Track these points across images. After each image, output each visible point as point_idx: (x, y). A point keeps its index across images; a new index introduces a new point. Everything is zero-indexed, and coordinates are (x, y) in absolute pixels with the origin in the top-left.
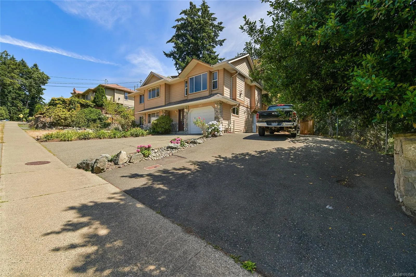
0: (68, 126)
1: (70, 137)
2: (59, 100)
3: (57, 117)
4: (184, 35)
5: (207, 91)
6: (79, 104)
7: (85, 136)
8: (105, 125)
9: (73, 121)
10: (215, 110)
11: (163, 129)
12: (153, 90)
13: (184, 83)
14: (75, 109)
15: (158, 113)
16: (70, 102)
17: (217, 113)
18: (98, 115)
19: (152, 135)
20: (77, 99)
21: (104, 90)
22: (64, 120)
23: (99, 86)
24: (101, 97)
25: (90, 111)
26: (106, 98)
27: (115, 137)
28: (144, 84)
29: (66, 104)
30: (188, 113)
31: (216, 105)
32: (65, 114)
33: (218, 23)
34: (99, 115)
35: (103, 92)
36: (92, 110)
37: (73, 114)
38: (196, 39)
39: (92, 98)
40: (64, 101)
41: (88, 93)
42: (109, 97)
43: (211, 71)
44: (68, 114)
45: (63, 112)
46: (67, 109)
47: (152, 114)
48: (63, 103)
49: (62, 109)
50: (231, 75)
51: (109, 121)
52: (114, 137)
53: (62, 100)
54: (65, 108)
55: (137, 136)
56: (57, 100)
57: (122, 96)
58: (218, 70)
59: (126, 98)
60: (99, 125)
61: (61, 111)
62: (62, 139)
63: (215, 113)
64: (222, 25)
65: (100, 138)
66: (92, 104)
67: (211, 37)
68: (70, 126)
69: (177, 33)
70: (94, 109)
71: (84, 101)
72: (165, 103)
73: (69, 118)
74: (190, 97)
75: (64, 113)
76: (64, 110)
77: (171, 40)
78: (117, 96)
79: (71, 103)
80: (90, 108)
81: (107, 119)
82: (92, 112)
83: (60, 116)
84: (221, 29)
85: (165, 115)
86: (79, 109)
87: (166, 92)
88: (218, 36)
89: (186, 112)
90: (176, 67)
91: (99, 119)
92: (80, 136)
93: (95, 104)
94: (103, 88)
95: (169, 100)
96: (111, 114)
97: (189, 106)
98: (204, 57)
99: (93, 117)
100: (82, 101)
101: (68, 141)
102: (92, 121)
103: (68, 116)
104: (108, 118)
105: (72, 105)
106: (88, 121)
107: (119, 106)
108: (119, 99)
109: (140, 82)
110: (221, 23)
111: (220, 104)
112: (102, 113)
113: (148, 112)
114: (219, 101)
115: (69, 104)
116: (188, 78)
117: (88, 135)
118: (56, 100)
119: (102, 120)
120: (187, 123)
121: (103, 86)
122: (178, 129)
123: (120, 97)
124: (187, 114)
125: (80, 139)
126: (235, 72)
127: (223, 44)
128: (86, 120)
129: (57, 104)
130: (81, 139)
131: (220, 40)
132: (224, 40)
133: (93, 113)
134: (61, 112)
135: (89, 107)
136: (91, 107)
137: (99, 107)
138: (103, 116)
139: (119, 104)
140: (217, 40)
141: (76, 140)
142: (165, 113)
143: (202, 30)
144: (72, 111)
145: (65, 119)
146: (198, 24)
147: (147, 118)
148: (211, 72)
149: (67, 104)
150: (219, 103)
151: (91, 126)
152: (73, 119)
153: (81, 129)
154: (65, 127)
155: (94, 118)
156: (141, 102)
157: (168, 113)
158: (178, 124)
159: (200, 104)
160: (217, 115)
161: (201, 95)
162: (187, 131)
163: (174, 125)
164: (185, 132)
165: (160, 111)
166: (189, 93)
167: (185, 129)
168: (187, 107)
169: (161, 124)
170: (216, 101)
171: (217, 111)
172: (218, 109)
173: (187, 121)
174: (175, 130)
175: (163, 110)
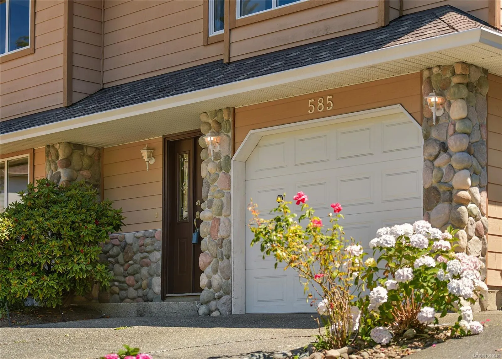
10: (427, 137)
11: (49, 281)
15: (23, 163)
17: (443, 157)
30: (228, 159)
31: (433, 99)
63: (431, 161)
72: (70, 90)
74: (243, 43)
85: (71, 180)
89: (217, 156)
95: (101, 72)
97: (233, 112)
111: (465, 92)
120: (222, 233)
124: (225, 166)
142: (68, 163)
150: (455, 80)
157: (91, 166)
158: (159, 244)
159: (315, 96)
160: (439, 175)
161: (321, 25)
162: (220, 298)
163: (135, 253)
164: (207, 303)
165: (34, 153)
166: (238, 17)
167: (209, 277)
168: (223, 118)
169: (36, 245)
170: (435, 70)
171: (444, 147)
172: (451, 131)
173: (222, 218)
174: (141, 287)
175: (57, 147)
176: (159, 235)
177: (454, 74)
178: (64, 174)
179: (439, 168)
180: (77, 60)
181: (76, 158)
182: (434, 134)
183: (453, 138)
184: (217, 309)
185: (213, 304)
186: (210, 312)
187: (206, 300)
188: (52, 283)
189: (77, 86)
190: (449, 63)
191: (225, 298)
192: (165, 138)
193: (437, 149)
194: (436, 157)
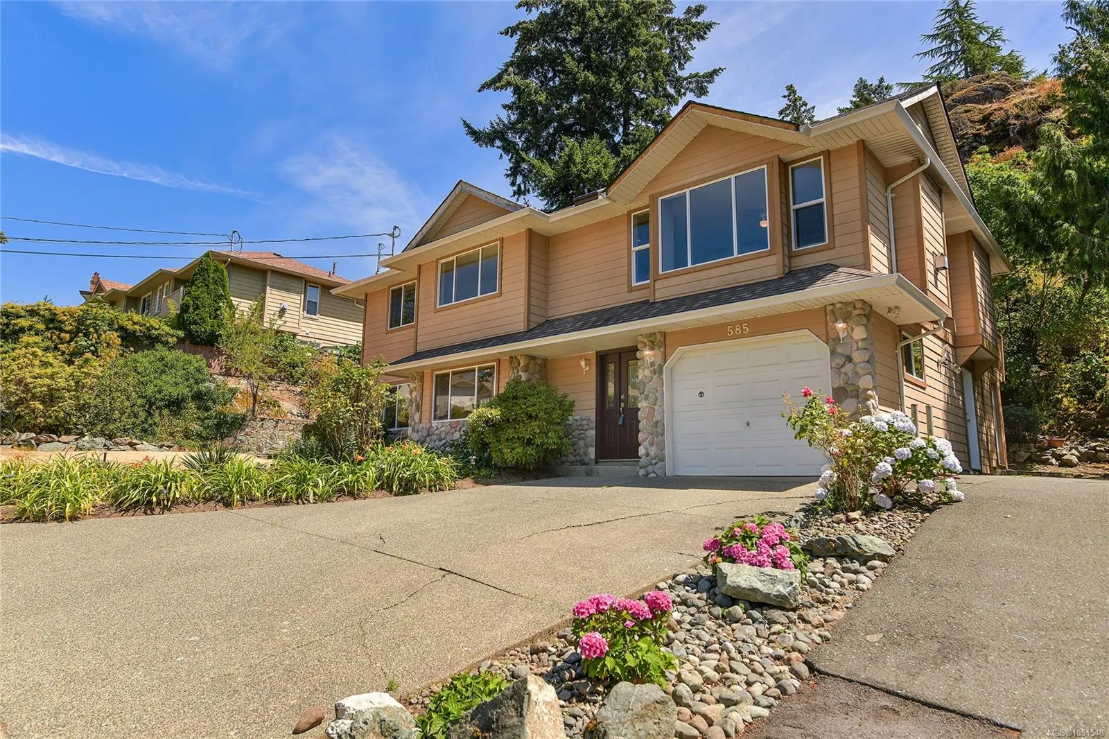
0: (55, 429)
1: (71, 497)
2: (32, 313)
3: (12, 387)
4: (551, 59)
5: (771, 254)
6: (116, 330)
7: (150, 493)
8: (218, 426)
9: (82, 408)
10: (833, 352)
11: (531, 451)
12: (467, 264)
13: (625, 227)
14: (95, 353)
15: (492, 368)
16: (80, 321)
17: (849, 366)
18: (192, 381)
19: (477, 481)
20: (109, 313)
21: (226, 273)
22: (43, 402)
23: (207, 255)
24: (209, 302)
25: (159, 364)
26: (231, 306)
27: (301, 497)
28: (419, 238)
29: (61, 330)
30: (661, 367)
31: (840, 325)
32: (52, 377)
33: (689, 11)
34: (197, 382)
35: (219, 282)
36: (170, 356)
37: (87, 375)
38: (602, 70)
39: (173, 308)
40: (52, 320)
41: (154, 290)
42: (244, 306)
43: (788, 156)
44: (63, 374)
45: (45, 364)
46: (63, 353)
47: (454, 373)
48: (48, 329)
49: (40, 353)
50: (888, 175)
51: (239, 408)
52: (299, 496)
53: (47, 314)
54: (56, 348)
55: (408, 488)
56: (23, 313)
57: (293, 301)
58: (827, 154)
59: (310, 308)
60: (195, 427)
61: (37, 362)
62: (25, 510)
63: (837, 369)
64: (703, 18)
65: (228, 504)
66: (172, 332)
67: (660, 62)
68: (68, 432)
69: (518, 54)
70: (178, 353)
71: (137, 318)
72: (529, 321)
73: (67, 394)
74: (666, 289)
75: (49, 371)
76: (50, 357)
77: (499, 78)
78: (275, 298)
79: (82, 326)
80: (161, 351)
81: (227, 396)
82: (166, 367)
83: (27, 385)
84: (701, 32)
85: (529, 381)
86: (114, 353)
87: (533, 267)
88: (688, 58)
89: (652, 364)
90: (513, 184)
91: (198, 397)
92: (123, 490)
93: (181, 334)
94: (223, 267)
95: (546, 309)
96: (249, 376)
97: (664, 335)
98: (638, 140)
99: (171, 389)
100: (133, 319)
101: (60, 518)
102: (167, 406)
103: (62, 384)
104: (233, 392)
105: (85, 335)
106: (150, 407)
107: (281, 341)
108: (283, 311)
109: (392, 235)
110: (699, 10)
111: (864, 320)
112: (211, 371)
113: (434, 368)
114: (859, 305)
115: (74, 334)
116: (653, 198)
117: (165, 484)
118: (18, 316)
119: (210, 403)
120: (657, 418)
121: (222, 259)
122: (592, 452)
123: (286, 305)
124: (658, 371)
125: (120, 504)
126: (908, 159)
127: (710, 87)
128: (140, 401)
129: (22, 330)
130: (127, 510)
131: (696, 75)
132: (715, 72)
133: (173, 371)
134: (33, 366)
135: (159, 346)
136: (166, 344)
137: (198, 344)
138: (213, 386)
139: (283, 332)
140: (683, 74)
141: (98, 512)
142: (526, 369)
143: (625, 35)
144: (86, 361)
145: (50, 398)
146: (606, 16)
147: (427, 393)
148: (784, 165)
149: (66, 332)
150: (857, 312)
151: (158, 430)
152: (86, 397)
153: (117, 444)
154: (43, 437)
155: (175, 392)
156: (394, 322)
157: (540, 371)
158: (593, 425)
159: (733, 324)
160: (847, 378)
161: (730, 276)
162: (655, 464)
163: (573, 431)
164: (644, 467)
165: (499, 362)
166: (660, 272)
167: (646, 449)
168: (656, 338)
169: (521, 425)
170: (838, 306)
171: (849, 359)
172: (855, 347)
173: (656, 407)
174: (579, 454)
175: (519, 358)
176: (593, 417)
177: (855, 308)
178: (524, 376)
179: (846, 374)
180: (533, 301)
181: (531, 365)
182: (839, 350)
183: (857, 352)
184: (654, 472)
185: (650, 468)
186: (648, 474)
187: (645, 465)
188: (533, 452)
189: (533, 318)
190: (850, 300)
191: (660, 464)
192: (597, 353)
193: (843, 360)
194: (842, 366)
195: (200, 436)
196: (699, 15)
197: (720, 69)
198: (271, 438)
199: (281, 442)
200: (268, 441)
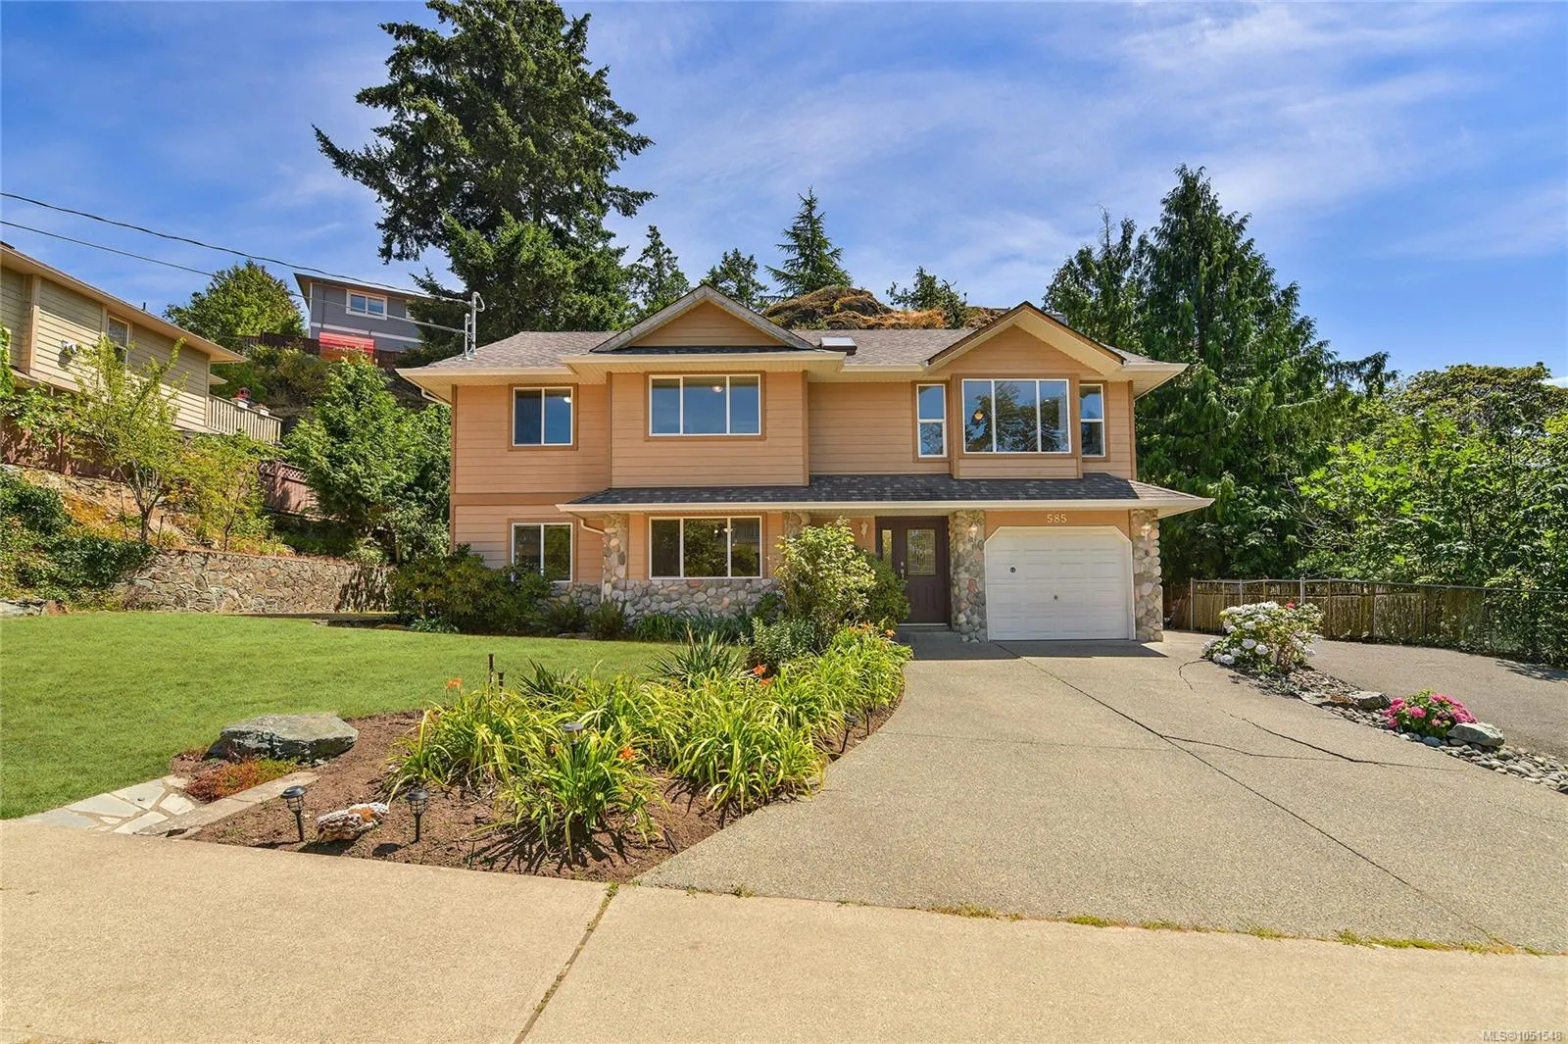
5: (1071, 458)
10: (1136, 547)
13: (909, 395)
31: (1146, 527)
57: (85, 342)
58: (1105, 384)
63: (1139, 560)
74: (971, 470)
78: (50, 329)
84: (634, 145)
88: (615, 167)
108: (67, 354)
110: (629, 119)
116: (957, 377)
124: (979, 546)
127: (638, 209)
131: (624, 190)
140: (608, 182)
147: (637, 541)
160: (1145, 567)
165: (766, 516)
171: (1147, 553)
173: (978, 580)
179: (1144, 564)
182: (1140, 545)
184: (976, 638)
185: (972, 635)
186: (970, 639)
187: (967, 631)
191: (982, 631)
192: (876, 517)
193: (1144, 553)
194: (1143, 558)
195: (54, 580)
196: (628, 124)
197: (651, 194)
198: (198, 584)
199: (214, 590)
200: (194, 589)
